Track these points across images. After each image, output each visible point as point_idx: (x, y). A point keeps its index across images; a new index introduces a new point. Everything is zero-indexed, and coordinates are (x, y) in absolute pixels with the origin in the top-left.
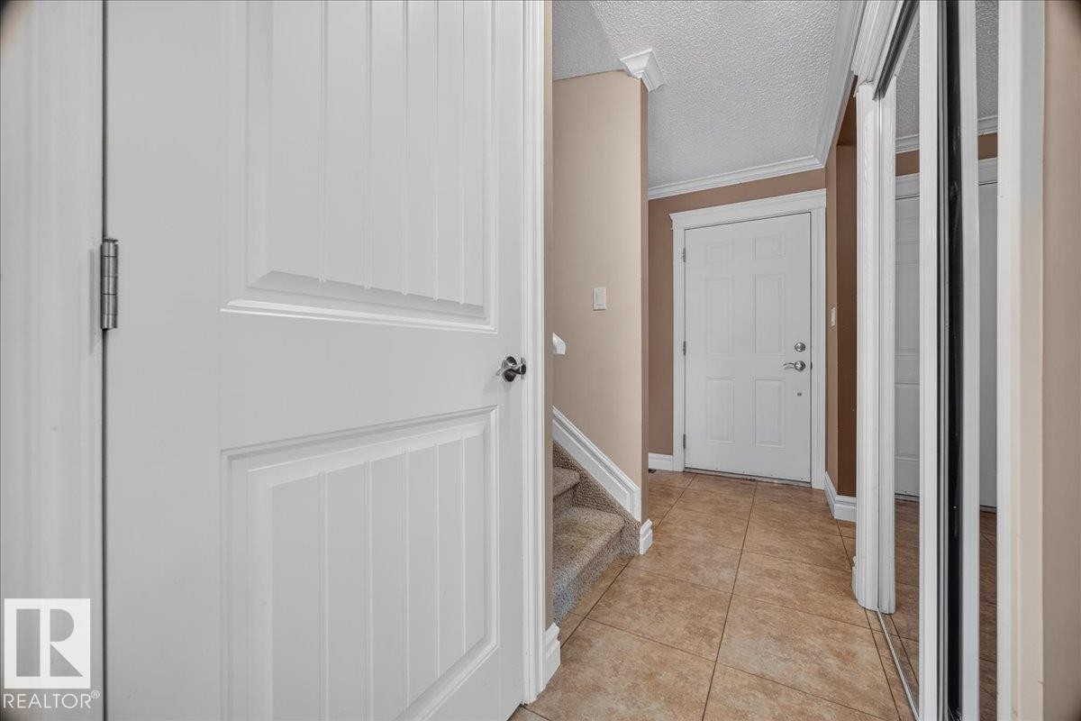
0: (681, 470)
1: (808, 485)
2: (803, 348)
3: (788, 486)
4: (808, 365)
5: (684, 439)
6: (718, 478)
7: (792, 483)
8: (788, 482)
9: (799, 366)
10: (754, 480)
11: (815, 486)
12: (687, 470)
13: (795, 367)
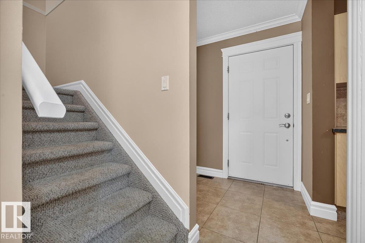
0: (227, 177)
1: (292, 188)
2: (289, 116)
3: (282, 188)
4: (292, 125)
5: (228, 162)
6: (246, 182)
7: (283, 187)
8: (281, 186)
9: (287, 125)
10: (263, 184)
11: (295, 189)
12: (229, 178)
13: (285, 126)
